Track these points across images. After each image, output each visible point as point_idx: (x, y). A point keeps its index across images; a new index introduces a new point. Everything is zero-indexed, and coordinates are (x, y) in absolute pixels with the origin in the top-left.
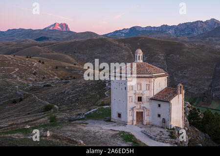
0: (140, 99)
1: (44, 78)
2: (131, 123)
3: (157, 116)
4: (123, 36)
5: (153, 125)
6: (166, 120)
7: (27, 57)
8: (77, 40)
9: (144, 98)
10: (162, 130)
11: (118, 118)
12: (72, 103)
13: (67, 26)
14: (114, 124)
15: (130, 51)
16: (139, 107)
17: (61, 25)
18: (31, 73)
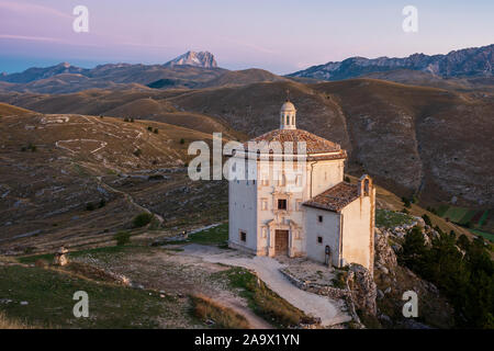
0: (282, 204)
1: (155, 163)
2: (264, 253)
3: (316, 239)
4: (326, 78)
5: (307, 259)
6: (333, 248)
7: (126, 120)
8: (231, 86)
9: (291, 203)
10: (323, 269)
11: (241, 242)
12: (190, 212)
13: (211, 59)
14: (232, 253)
15: (339, 109)
16: (280, 220)
17: (201, 56)
18: (131, 151)
